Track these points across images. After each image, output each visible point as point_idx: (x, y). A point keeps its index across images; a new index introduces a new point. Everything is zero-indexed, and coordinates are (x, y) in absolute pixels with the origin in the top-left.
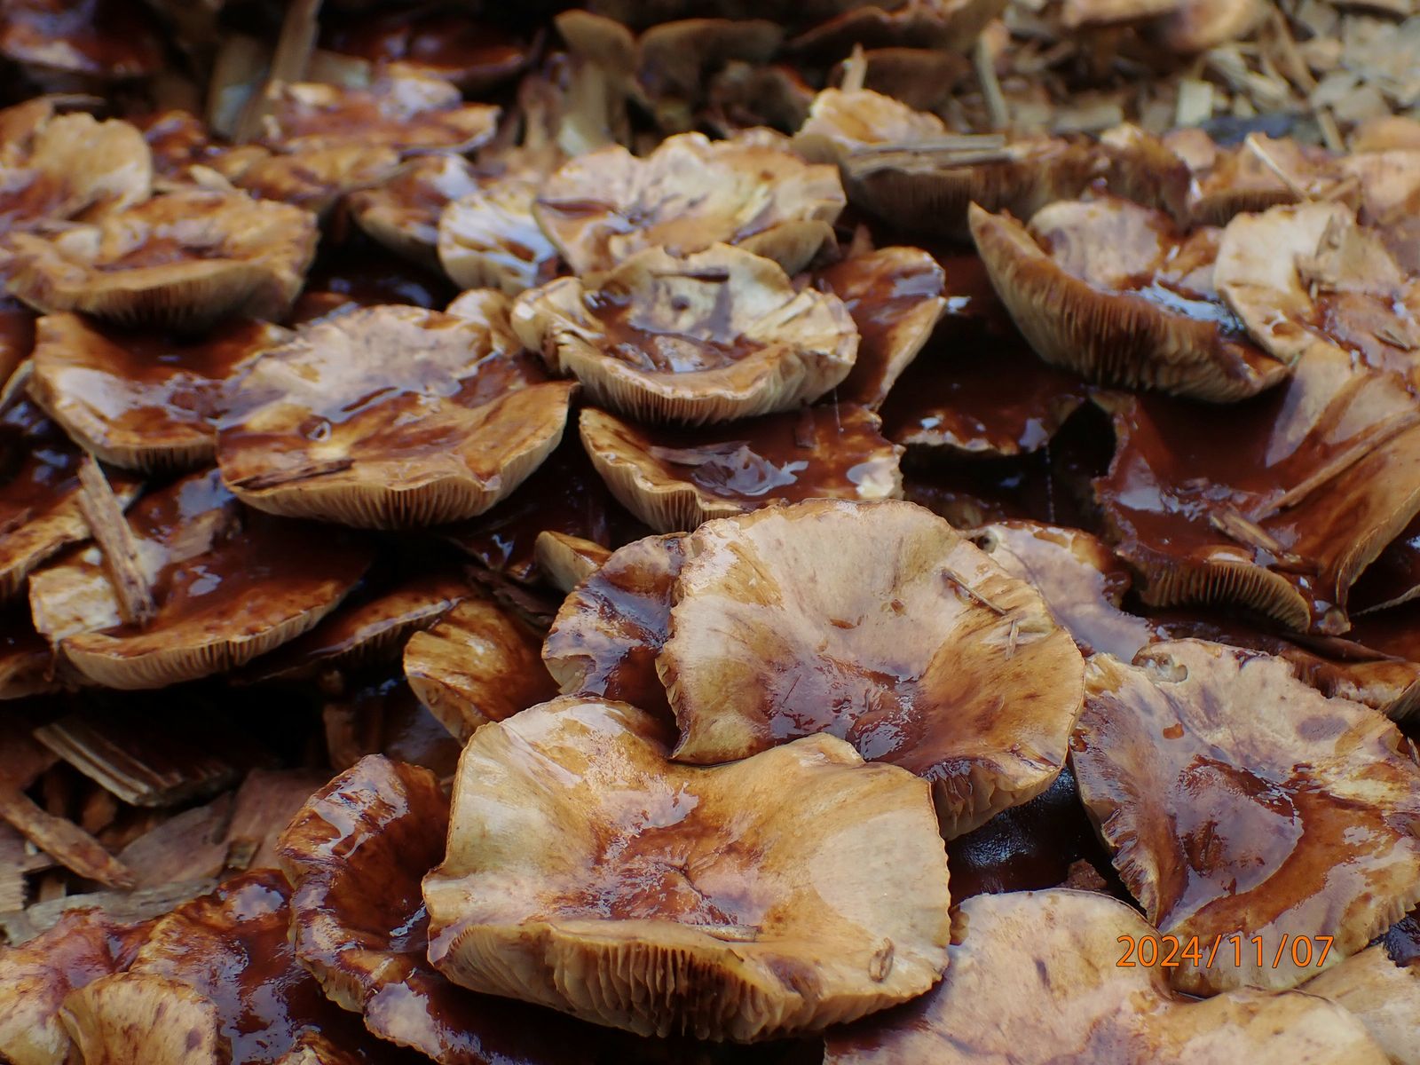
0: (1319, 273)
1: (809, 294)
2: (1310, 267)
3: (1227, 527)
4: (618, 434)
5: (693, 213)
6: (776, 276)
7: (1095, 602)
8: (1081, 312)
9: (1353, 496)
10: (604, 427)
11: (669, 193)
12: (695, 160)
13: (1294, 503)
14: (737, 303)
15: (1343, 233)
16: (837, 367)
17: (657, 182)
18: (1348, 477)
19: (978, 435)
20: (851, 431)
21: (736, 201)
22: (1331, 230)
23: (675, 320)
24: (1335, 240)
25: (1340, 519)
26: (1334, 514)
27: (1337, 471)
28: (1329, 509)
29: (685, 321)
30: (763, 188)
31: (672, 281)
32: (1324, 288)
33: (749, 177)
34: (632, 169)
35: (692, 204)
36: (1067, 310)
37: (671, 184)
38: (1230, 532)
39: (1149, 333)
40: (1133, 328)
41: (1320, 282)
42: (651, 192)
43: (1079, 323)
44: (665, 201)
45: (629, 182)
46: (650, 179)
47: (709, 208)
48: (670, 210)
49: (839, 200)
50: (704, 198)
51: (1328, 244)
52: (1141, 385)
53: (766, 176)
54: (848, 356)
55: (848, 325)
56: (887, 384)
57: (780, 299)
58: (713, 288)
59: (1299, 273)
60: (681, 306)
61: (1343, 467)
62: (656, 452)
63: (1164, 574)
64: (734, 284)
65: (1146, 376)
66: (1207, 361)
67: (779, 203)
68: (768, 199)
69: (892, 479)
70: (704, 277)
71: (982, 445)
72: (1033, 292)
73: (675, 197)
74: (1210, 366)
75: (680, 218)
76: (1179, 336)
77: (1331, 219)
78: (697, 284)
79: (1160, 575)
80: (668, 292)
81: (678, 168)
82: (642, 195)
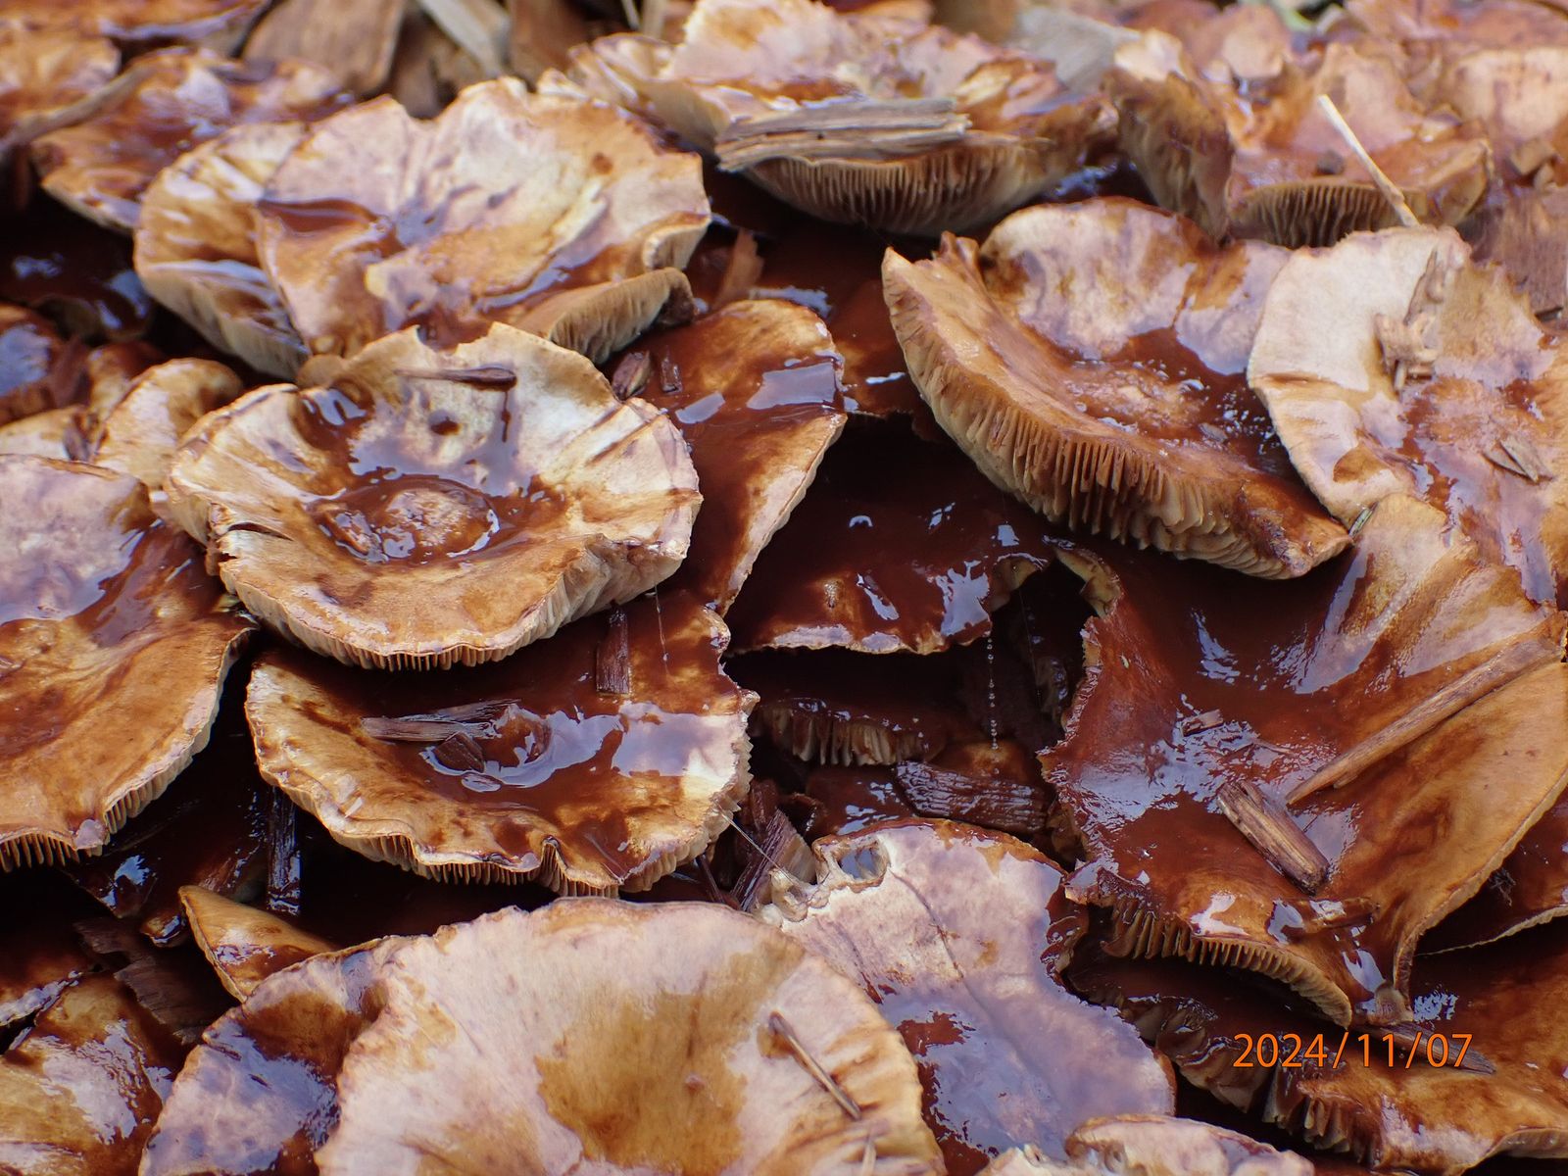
0: (1409, 349)
1: (636, 408)
2: (1395, 337)
3: (1239, 821)
4: (308, 711)
5: (493, 218)
6: (587, 377)
7: (1027, 975)
8: (1039, 456)
9: (1430, 790)
10: (285, 699)
11: (460, 183)
12: (501, 124)
13: (1343, 783)
14: (528, 420)
15: (1450, 276)
16: (661, 561)
17: (446, 163)
18: (1427, 748)
19: (884, 625)
20: (682, 655)
21: (557, 200)
22: (1432, 273)
23: (435, 448)
24: (1438, 290)
25: (1410, 825)
26: (1401, 815)
27: (1411, 737)
28: (1396, 799)
29: (451, 450)
30: (595, 185)
31: (428, 385)
32: (1416, 370)
33: (578, 162)
34: (410, 140)
35: (494, 202)
36: (1019, 452)
37: (465, 167)
38: (1245, 829)
39: (1141, 491)
40: (1115, 484)
41: (1412, 363)
42: (435, 179)
43: (1035, 473)
44: (455, 194)
45: (404, 162)
46: (435, 157)
47: (518, 210)
48: (463, 209)
49: (701, 218)
50: (512, 191)
51: (1426, 297)
52: (1133, 543)
53: (602, 164)
54: (677, 546)
55: (686, 477)
56: (742, 571)
57: (596, 413)
58: (492, 398)
59: (1380, 347)
60: (444, 427)
61: (1419, 732)
62: (371, 727)
63: (1138, 915)
64: (520, 393)
65: (1139, 532)
66: (1227, 533)
67: (616, 212)
68: (601, 205)
69: (733, 758)
70: (479, 382)
71: (889, 644)
72: (969, 419)
73: (471, 188)
74: (1232, 539)
75: (474, 227)
76: (1185, 502)
77: (1434, 255)
78: (467, 391)
79: (1131, 919)
80: (425, 404)
81: (476, 139)
82: (422, 185)
